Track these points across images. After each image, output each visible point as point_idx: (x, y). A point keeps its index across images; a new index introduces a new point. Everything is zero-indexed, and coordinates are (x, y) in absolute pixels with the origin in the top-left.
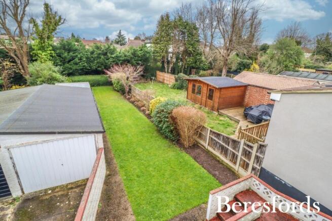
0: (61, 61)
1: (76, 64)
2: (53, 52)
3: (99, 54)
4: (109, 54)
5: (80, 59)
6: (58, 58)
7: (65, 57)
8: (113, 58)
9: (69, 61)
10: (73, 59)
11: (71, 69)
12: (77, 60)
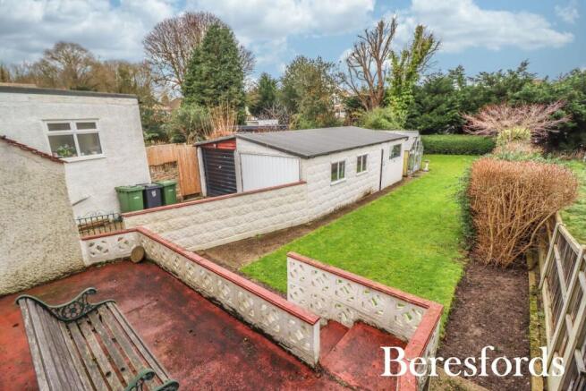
0: (418, 110)
1: (442, 114)
2: (411, 96)
3: (490, 93)
4: (509, 93)
5: (451, 106)
6: (415, 104)
7: (426, 104)
8: (518, 99)
9: (432, 110)
10: (438, 105)
11: (431, 122)
12: (443, 107)
